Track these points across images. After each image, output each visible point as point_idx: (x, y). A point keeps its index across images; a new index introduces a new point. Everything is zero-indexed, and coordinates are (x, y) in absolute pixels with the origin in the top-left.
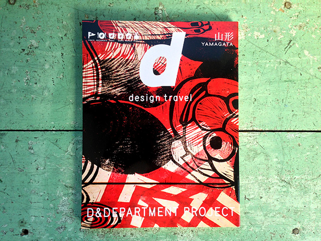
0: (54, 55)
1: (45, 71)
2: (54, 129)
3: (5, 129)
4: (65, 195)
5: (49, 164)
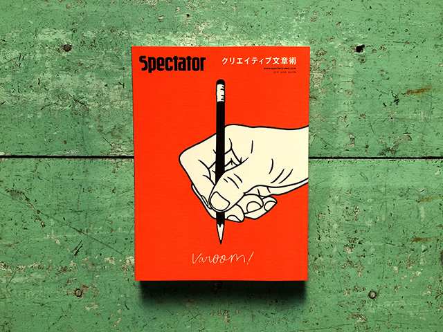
0: (328, 238)
1: (338, 221)
3: (380, 160)
4: (317, 89)
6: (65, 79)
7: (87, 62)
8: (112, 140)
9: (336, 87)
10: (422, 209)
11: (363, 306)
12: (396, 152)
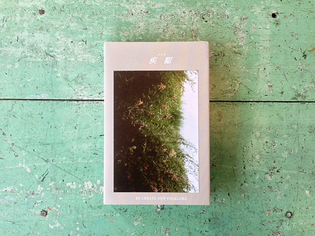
0: (252, 167)
1: (259, 153)
2: (251, 103)
3: (293, 103)
4: (241, 46)
5: (255, 73)
6: (39, 36)
8: (75, 87)
9: (257, 44)
11: (281, 224)
12: (305, 97)
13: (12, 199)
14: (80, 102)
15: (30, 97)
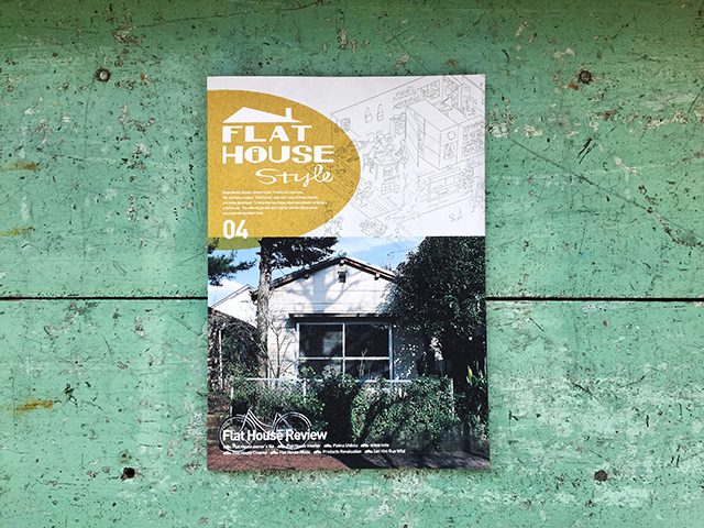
6: (605, 427)
7: (569, 453)
8: (529, 326)
9: (166, 414)
10: (26, 217)
11: (118, 57)
12: (69, 309)
13: (649, 104)
14: (520, 295)
15: (618, 305)
